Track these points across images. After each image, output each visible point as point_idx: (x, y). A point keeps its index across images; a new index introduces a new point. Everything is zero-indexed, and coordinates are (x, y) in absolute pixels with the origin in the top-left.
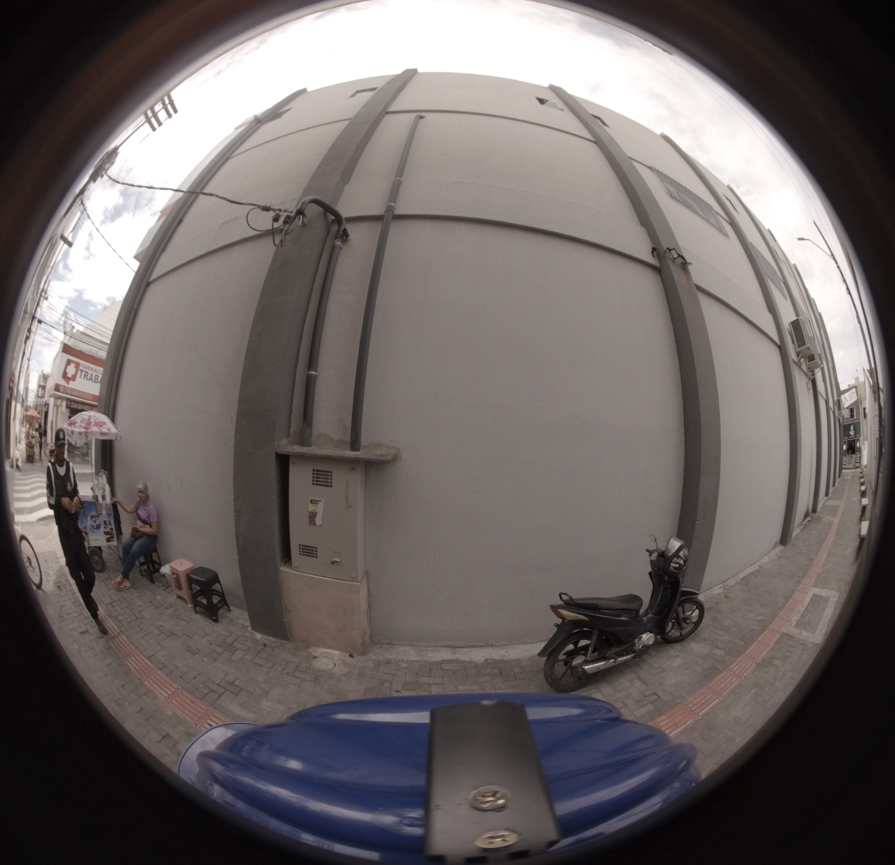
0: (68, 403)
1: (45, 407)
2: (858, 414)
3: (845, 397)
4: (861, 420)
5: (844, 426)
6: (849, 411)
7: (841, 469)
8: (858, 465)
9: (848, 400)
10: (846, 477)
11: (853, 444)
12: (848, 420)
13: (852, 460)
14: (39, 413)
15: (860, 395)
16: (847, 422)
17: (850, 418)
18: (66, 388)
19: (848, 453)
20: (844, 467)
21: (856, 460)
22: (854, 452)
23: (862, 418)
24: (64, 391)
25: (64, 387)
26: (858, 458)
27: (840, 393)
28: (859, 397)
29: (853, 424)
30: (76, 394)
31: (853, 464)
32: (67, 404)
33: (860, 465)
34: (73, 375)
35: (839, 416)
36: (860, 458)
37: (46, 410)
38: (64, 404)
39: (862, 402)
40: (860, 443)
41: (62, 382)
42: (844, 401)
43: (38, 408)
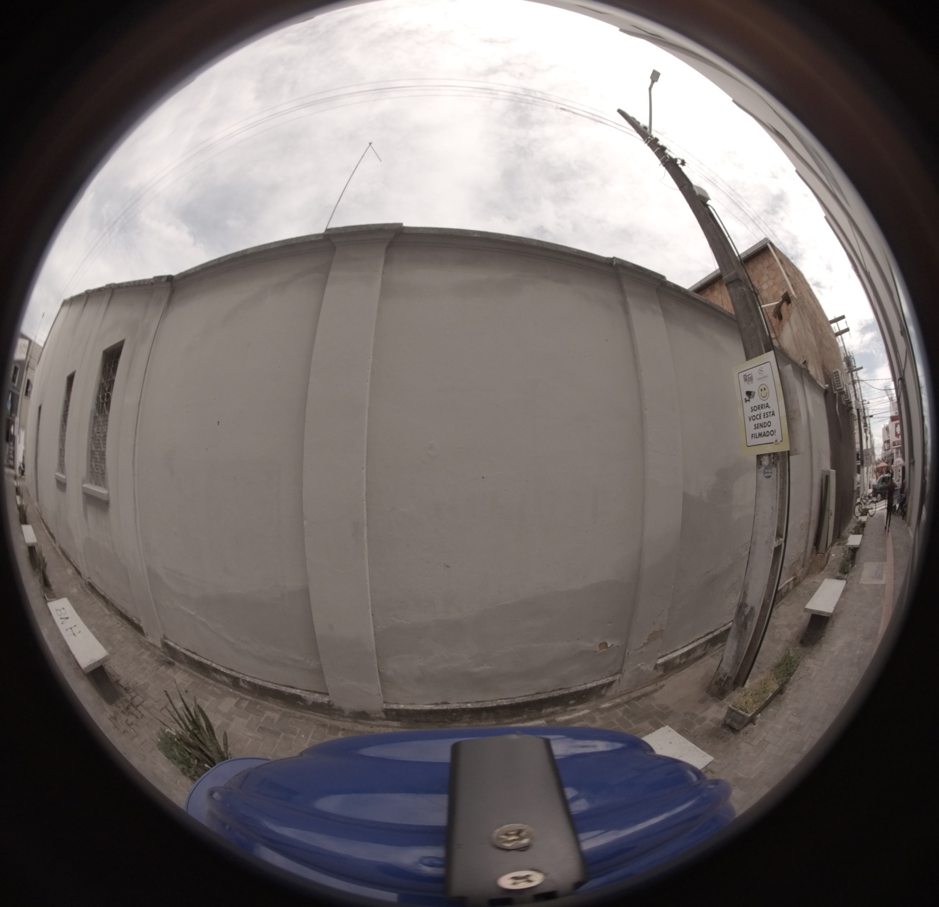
43: (887, 459)
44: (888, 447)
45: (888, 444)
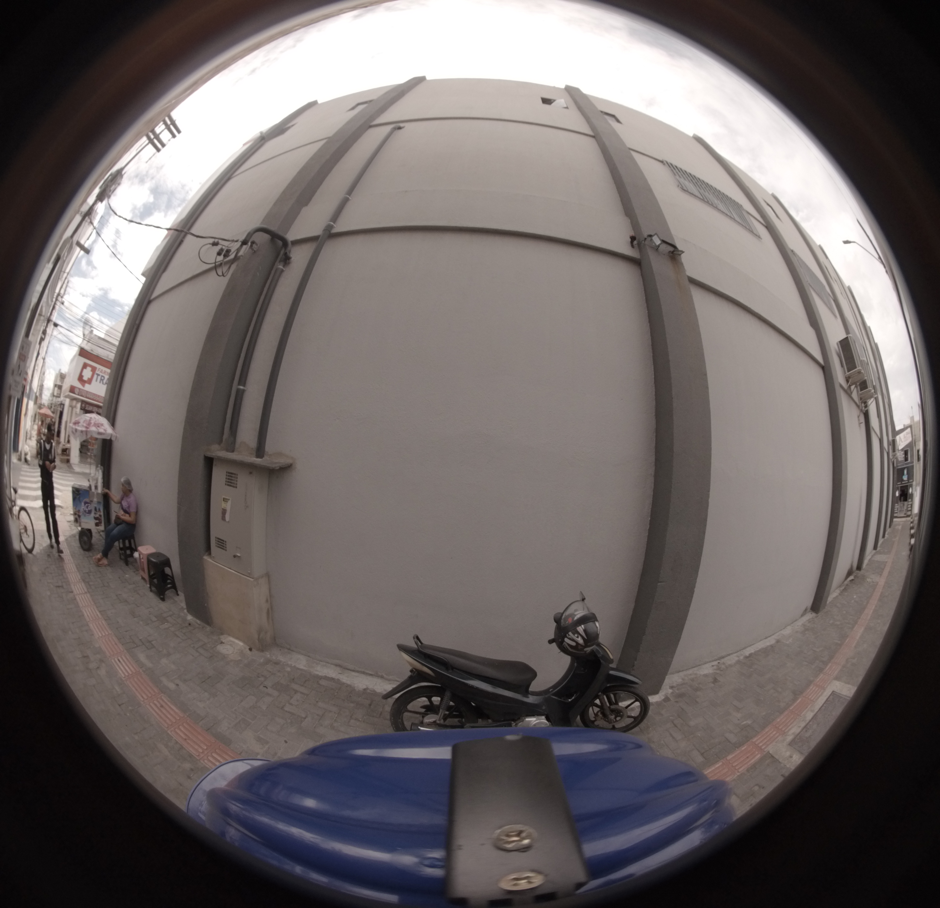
0: (83, 405)
1: (61, 407)
2: (912, 456)
3: (900, 438)
4: (914, 464)
5: (898, 469)
6: (903, 454)
7: (892, 517)
8: (909, 513)
9: (903, 441)
10: (897, 527)
11: (906, 490)
12: (902, 464)
13: (903, 507)
14: (53, 412)
15: (915, 436)
16: (901, 466)
17: (904, 461)
18: (81, 390)
19: (900, 500)
20: (896, 515)
21: (908, 508)
22: (906, 500)
23: (916, 462)
24: (79, 393)
25: (80, 389)
26: (910, 506)
27: (896, 433)
28: (914, 437)
29: (907, 468)
30: (92, 397)
31: (904, 512)
32: (81, 406)
33: (911, 513)
34: (89, 379)
35: (893, 458)
36: (912, 505)
37: (61, 410)
38: (79, 405)
39: (917, 443)
40: (912, 489)
41: (78, 385)
42: (899, 442)
43: (53, 407)
44: (57, 394)
45: (59, 390)
